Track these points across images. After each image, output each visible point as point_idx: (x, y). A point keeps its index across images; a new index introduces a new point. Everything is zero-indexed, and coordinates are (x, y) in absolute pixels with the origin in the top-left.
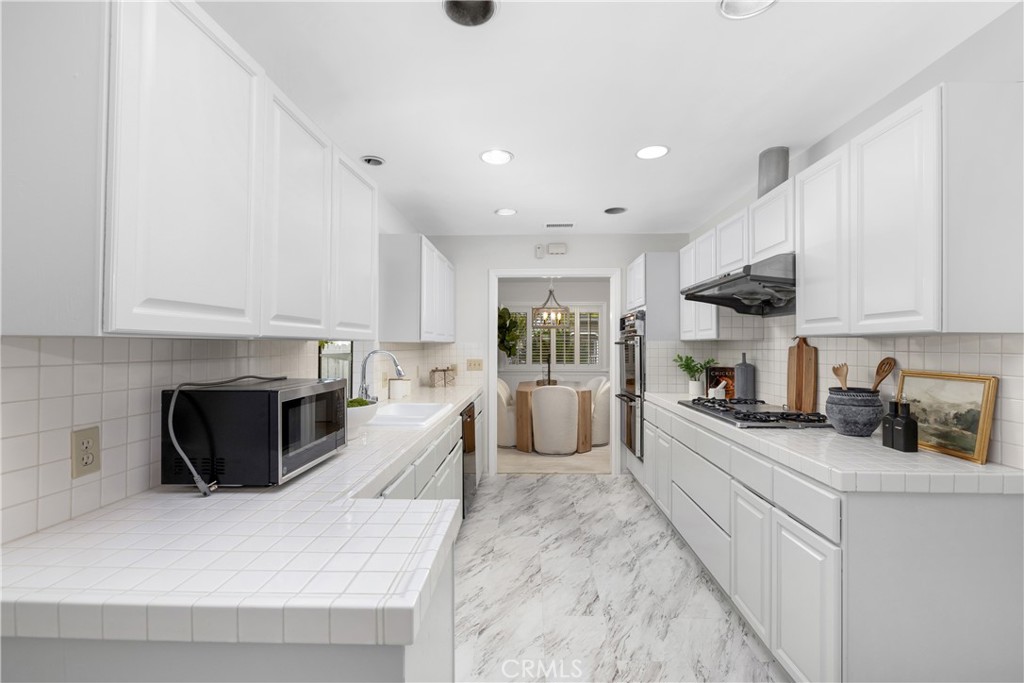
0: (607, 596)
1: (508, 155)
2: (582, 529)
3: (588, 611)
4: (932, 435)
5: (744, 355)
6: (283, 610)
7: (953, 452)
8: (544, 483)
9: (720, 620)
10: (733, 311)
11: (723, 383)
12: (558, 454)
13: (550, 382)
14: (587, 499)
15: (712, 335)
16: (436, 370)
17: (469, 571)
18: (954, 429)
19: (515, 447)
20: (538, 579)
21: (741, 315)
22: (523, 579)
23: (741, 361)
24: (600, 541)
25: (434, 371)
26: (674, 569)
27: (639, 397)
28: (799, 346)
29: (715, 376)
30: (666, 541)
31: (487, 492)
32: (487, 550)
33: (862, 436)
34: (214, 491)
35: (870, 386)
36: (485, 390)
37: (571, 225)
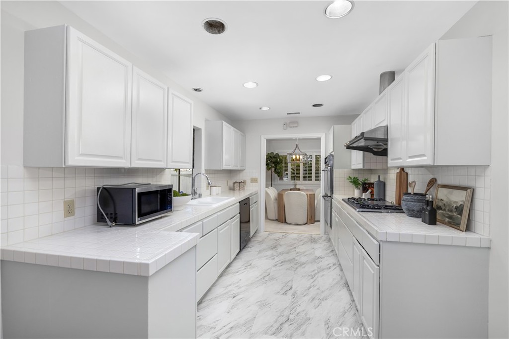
0: (296, 288)
1: (255, 85)
2: (296, 259)
3: (285, 293)
4: (447, 217)
5: (379, 176)
6: (110, 261)
7: (453, 226)
8: (285, 237)
9: (347, 303)
10: (372, 154)
11: (370, 190)
12: (297, 224)
13: (295, 189)
14: (304, 245)
15: (360, 166)
16: (236, 182)
17: (237, 272)
18: (455, 214)
19: (277, 220)
20: (267, 278)
21: (376, 156)
22: (260, 278)
23: (378, 180)
24: (302, 264)
25: (234, 183)
26: (334, 279)
27: (330, 197)
28: (400, 172)
29: (366, 186)
30: (335, 267)
31: (256, 239)
32: (248, 264)
33: (417, 217)
34: (114, 226)
35: (423, 192)
36: (259, 192)
37: (299, 113)
